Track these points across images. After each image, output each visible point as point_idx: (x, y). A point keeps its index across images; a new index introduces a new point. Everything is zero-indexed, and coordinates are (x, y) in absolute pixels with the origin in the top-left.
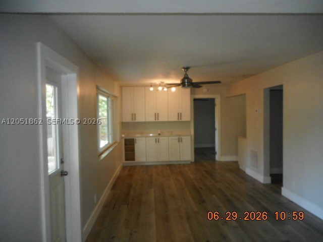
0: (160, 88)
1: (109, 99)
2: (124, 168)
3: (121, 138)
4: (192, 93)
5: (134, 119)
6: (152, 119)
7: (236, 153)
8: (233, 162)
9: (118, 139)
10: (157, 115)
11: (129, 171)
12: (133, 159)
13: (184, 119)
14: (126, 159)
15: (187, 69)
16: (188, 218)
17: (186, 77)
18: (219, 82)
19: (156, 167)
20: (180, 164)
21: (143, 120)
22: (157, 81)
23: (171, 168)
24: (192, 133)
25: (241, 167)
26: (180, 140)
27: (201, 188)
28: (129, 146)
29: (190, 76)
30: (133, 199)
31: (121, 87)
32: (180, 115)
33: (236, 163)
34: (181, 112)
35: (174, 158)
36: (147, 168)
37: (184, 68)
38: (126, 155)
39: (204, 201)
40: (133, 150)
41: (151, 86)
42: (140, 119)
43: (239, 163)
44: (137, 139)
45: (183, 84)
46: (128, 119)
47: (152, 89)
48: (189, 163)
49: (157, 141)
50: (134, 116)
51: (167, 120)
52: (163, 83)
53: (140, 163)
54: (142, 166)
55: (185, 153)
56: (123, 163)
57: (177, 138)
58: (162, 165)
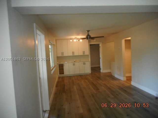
0: (75, 40)
1: (52, 46)
2: (59, 78)
3: (57, 64)
4: (89, 42)
5: (63, 55)
6: (71, 54)
7: (110, 68)
8: (109, 72)
9: (56, 65)
10: (73, 53)
11: (62, 79)
12: (63, 74)
13: (86, 54)
14: (60, 74)
15: (88, 31)
16: (93, 96)
17: (88, 35)
18: (103, 37)
19: (74, 76)
20: (85, 75)
21: (67, 55)
22: (73, 37)
23: (81, 77)
24: (90, 60)
25: (113, 74)
26: (84, 64)
27: (96, 84)
28: (61, 67)
29: (90, 34)
30: (67, 90)
31: (56, 40)
32: (84, 52)
33: (110, 73)
34: (84, 51)
35: (82, 72)
36: (70, 77)
37: (87, 31)
38: (60, 72)
39: (98, 89)
40: (63, 69)
41: (71, 39)
42: (65, 55)
43: (111, 73)
44: (65, 64)
45: (87, 38)
46: (60, 55)
47: (71, 41)
48: (89, 74)
49: (74, 65)
50: (62, 53)
51: (78, 55)
52: (76, 37)
53: (67, 75)
54: (67, 77)
55: (87, 69)
56: (59, 76)
57: (83, 63)
58: (77, 76)
